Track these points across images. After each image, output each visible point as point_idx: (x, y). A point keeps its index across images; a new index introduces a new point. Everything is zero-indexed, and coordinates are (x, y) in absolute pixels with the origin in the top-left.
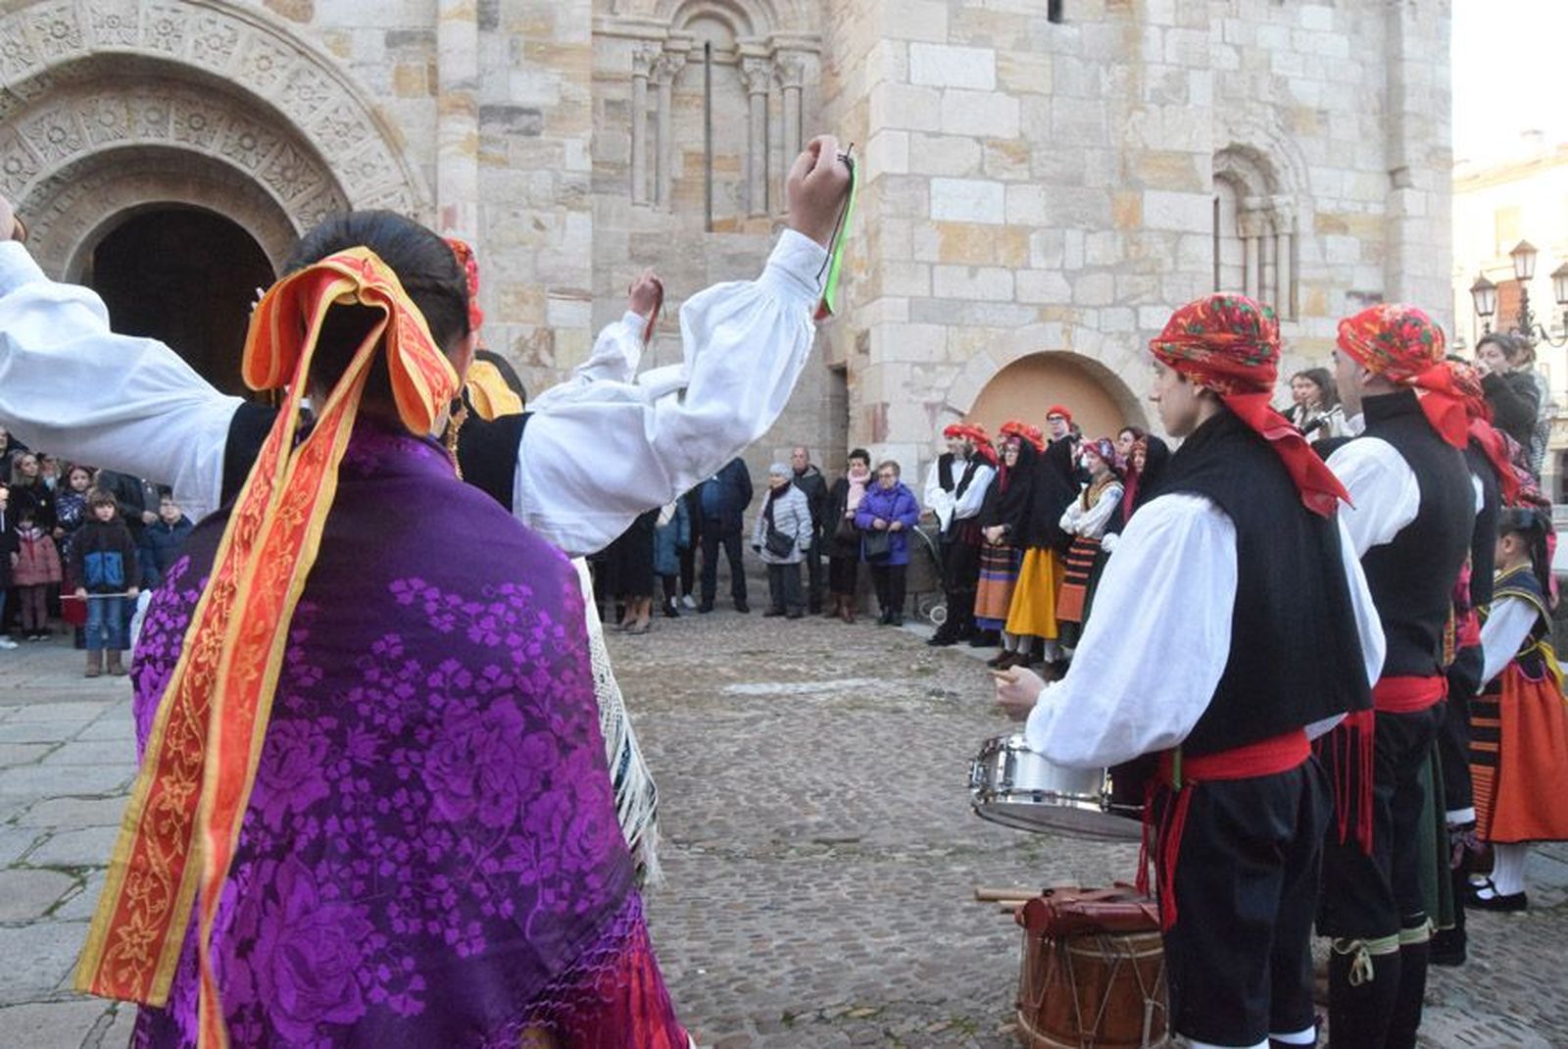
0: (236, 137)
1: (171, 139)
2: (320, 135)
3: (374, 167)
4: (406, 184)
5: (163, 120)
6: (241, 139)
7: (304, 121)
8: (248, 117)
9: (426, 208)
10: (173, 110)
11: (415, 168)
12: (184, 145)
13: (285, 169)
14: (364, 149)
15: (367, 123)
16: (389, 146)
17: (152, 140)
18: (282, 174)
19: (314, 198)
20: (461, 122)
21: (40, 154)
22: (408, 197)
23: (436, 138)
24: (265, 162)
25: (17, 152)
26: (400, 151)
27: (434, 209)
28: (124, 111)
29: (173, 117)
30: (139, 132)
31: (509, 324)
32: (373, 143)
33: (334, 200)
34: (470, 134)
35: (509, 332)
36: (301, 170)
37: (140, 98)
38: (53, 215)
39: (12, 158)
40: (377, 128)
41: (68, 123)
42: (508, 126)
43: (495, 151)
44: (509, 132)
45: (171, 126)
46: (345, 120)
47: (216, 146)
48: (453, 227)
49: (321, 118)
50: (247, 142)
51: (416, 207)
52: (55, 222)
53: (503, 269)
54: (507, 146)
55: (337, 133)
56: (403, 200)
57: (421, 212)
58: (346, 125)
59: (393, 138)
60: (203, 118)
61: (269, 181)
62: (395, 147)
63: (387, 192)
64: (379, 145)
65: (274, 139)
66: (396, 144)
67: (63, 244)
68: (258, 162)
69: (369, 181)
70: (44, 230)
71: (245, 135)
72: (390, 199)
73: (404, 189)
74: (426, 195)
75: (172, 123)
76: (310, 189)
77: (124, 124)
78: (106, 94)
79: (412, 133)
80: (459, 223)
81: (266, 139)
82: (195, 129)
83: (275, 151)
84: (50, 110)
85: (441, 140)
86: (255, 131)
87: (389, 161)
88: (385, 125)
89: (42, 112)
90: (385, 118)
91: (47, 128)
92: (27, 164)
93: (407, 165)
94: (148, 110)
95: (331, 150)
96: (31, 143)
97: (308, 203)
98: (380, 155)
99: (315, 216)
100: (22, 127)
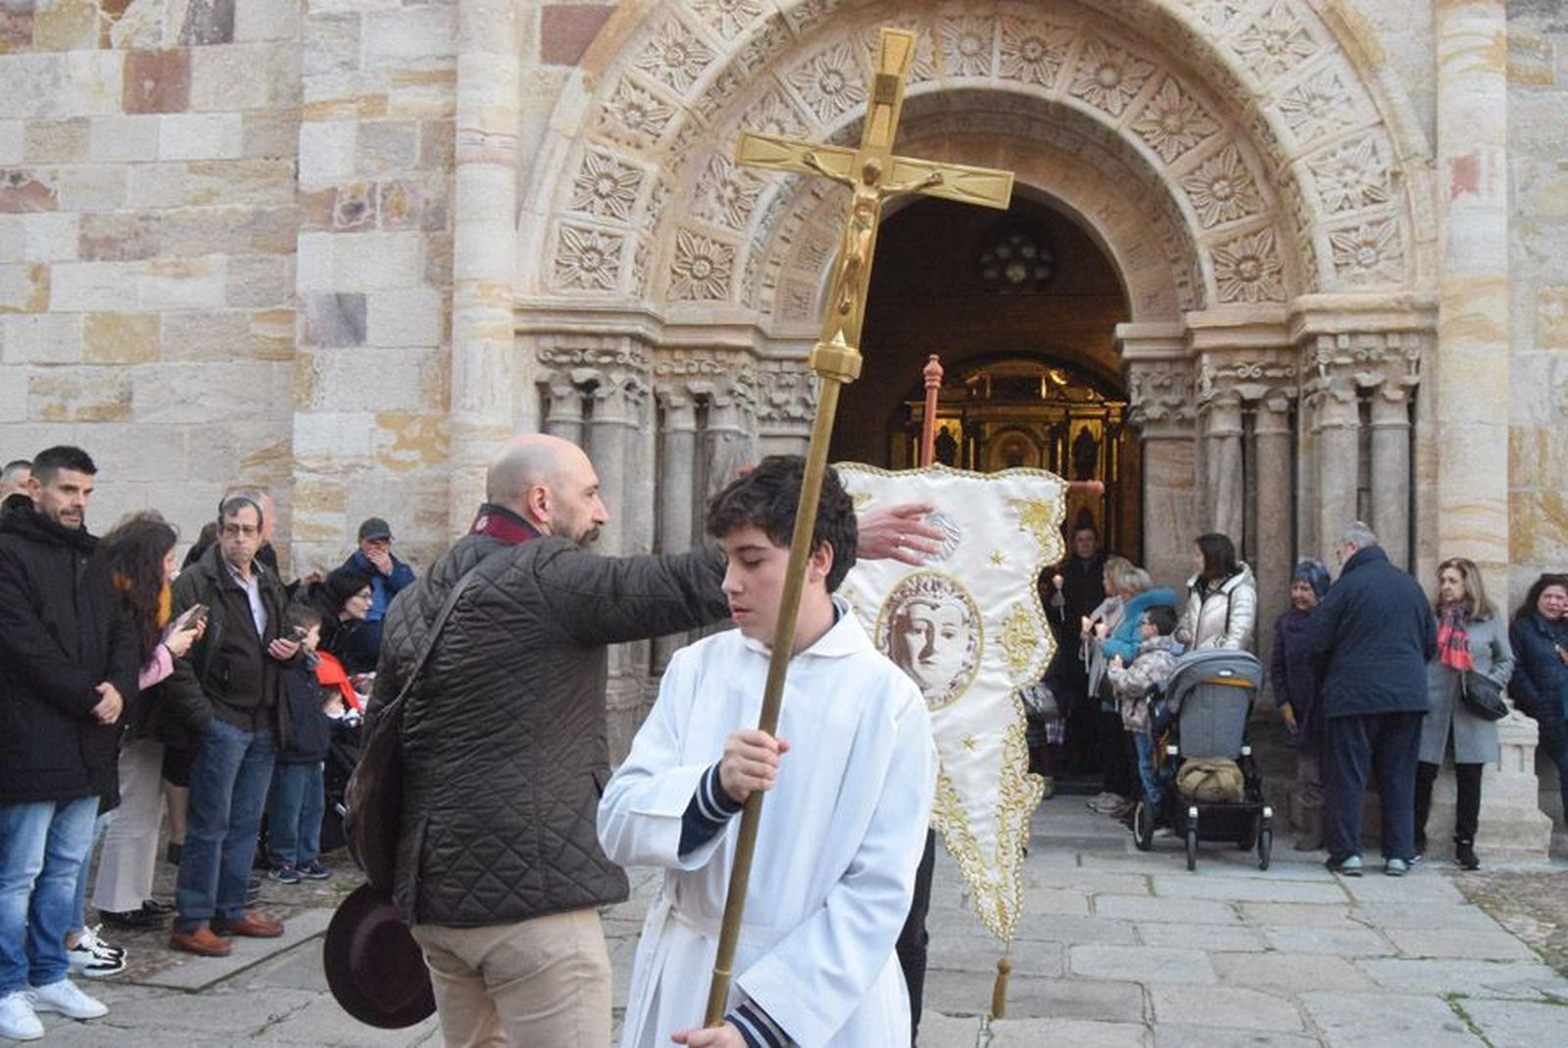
0: (1091, 70)
1: (994, 81)
2: (1240, 53)
3: (1328, 100)
4: (1382, 123)
5: (984, 49)
6: (1098, 71)
7: (1216, 34)
8: (1112, 39)
9: (1417, 162)
10: (998, 32)
11: (1400, 97)
12: (1014, 86)
13: (1164, 114)
14: (1311, 71)
15: (1317, 29)
16: (1353, 64)
17: (969, 81)
18: (1160, 123)
19: (1209, 159)
20: (1484, 15)
21: (810, 111)
22: (1383, 144)
23: (1432, 48)
24: (1135, 106)
25: (777, 110)
26: (1374, 71)
27: (1431, 164)
28: (927, 40)
29: (998, 45)
30: (950, 71)
31: (1554, 351)
32: (1326, 61)
33: (1240, 160)
34: (1499, 34)
35: (1554, 362)
36: (1188, 116)
37: (952, 19)
38: (809, 202)
39: (770, 120)
40: (1333, 37)
41: (850, 63)
42: (1551, 21)
43: (1531, 63)
44: (1552, 29)
45: (996, 59)
46: (1282, 28)
47: (1059, 87)
48: (1472, 189)
49: (1244, 25)
50: (1108, 76)
51: (1398, 162)
52: (812, 213)
53: (1543, 260)
54: (1549, 51)
55: (1269, 49)
56: (1374, 152)
57: (1405, 167)
58: (1284, 34)
59: (1364, 54)
60: (1043, 45)
61: (1141, 134)
62: (1363, 62)
63: (1349, 138)
64: (1338, 64)
65: (1151, 68)
66: (1367, 61)
67: (819, 246)
68: (1125, 105)
69: (1318, 122)
70: (795, 224)
71: (1104, 66)
72: (1352, 150)
73: (1377, 133)
74: (1418, 140)
75: (996, 54)
76: (1203, 143)
77: (929, 59)
78: (904, 17)
79: (1394, 42)
80: (1482, 183)
81: (1134, 71)
82: (1030, 61)
83: (1150, 87)
84: (826, 46)
85: (1443, 49)
86: (1120, 58)
87: (1353, 88)
88: (1348, 32)
89: (816, 48)
90: (1350, 19)
91: (820, 73)
92: (791, 125)
93: (1384, 92)
94: (961, 38)
95: (1259, 76)
96: (798, 98)
97: (1200, 167)
98: (1336, 80)
99: (1210, 186)
100: (787, 74)
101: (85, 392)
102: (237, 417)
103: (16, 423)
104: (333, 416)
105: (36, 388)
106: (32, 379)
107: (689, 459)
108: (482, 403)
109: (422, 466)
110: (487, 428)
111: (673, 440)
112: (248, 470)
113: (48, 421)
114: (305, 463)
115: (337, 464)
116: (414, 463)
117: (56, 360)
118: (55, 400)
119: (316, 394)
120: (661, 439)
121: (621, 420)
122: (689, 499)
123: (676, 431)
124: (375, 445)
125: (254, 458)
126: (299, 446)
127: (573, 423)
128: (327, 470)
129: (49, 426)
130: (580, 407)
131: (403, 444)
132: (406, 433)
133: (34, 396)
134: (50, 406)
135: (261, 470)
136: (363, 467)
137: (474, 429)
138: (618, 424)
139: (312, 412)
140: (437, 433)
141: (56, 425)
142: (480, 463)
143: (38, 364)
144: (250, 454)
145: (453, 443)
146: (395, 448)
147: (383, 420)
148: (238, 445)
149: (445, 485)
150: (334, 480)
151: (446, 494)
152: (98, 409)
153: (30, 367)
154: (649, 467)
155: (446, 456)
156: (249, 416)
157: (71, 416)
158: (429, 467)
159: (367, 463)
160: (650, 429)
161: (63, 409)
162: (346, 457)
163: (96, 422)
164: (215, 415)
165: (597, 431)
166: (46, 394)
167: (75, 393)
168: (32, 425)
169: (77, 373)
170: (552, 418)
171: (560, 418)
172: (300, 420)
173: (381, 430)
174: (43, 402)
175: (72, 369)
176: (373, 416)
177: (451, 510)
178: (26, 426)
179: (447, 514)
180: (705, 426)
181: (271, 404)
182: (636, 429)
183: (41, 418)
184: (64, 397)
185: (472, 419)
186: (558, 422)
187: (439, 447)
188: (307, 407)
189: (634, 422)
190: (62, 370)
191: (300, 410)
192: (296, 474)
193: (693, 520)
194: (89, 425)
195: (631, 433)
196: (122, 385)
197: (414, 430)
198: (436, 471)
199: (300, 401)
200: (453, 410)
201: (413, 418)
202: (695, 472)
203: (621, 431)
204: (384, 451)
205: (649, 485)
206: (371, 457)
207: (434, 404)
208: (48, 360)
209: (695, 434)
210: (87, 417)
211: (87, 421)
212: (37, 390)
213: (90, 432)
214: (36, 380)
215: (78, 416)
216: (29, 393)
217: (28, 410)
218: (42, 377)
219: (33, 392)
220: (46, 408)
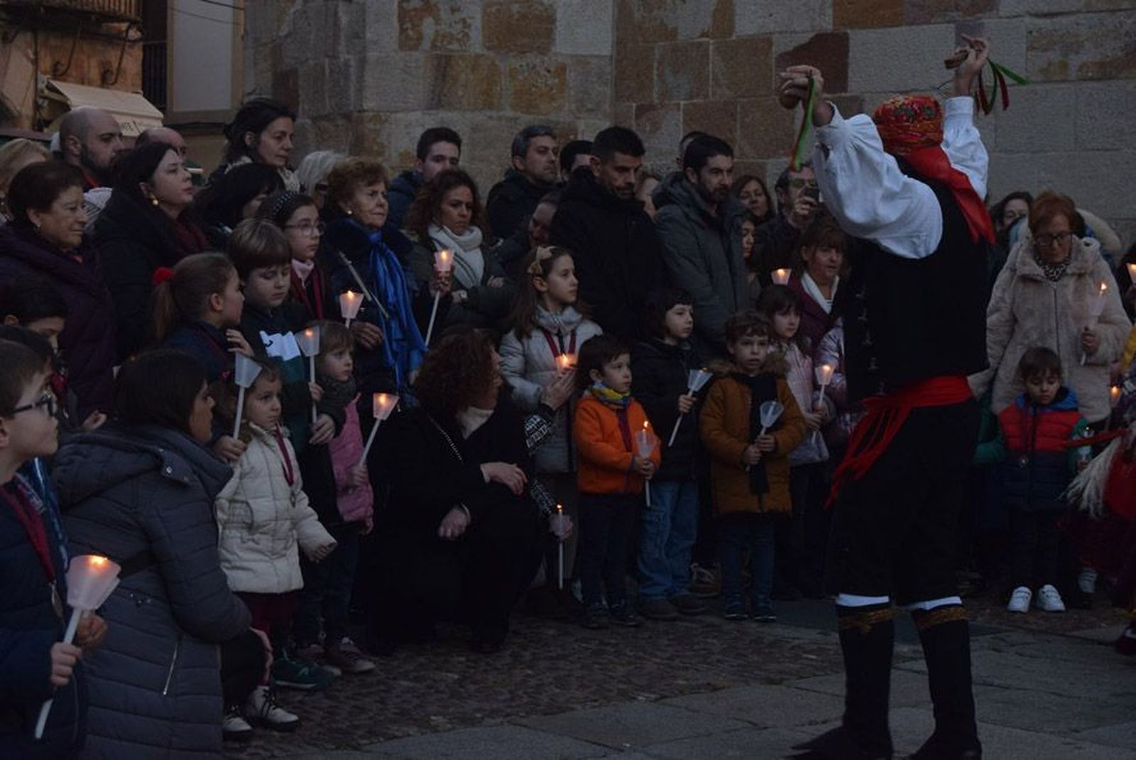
101: (1087, 45)
105: (1036, 43)
106: (1031, 32)
113: (1050, 82)
117: (1055, 9)
118: (1055, 56)
129: (1049, 87)
133: (1033, 53)
134: (1050, 64)
141: (1056, 86)
143: (1037, 15)
152: (1102, 65)
153: (1027, 20)
157: (1073, 73)
161: (1064, 66)
163: (1099, 80)
166: (1046, 50)
167: (1076, 47)
168: (1031, 87)
169: (1078, 24)
174: (1041, 60)
175: (1073, 18)
183: (1041, 77)
184: (1065, 53)
190: (1064, 20)
194: (1095, 84)
196: (1127, 33)
208: (1046, 10)
210: (1090, 74)
211: (1091, 79)
212: (1035, 45)
213: (1094, 93)
214: (1034, 34)
215: (1080, 73)
216: (1028, 49)
217: (1026, 69)
218: (1041, 29)
219: (1031, 48)
220: (1045, 66)
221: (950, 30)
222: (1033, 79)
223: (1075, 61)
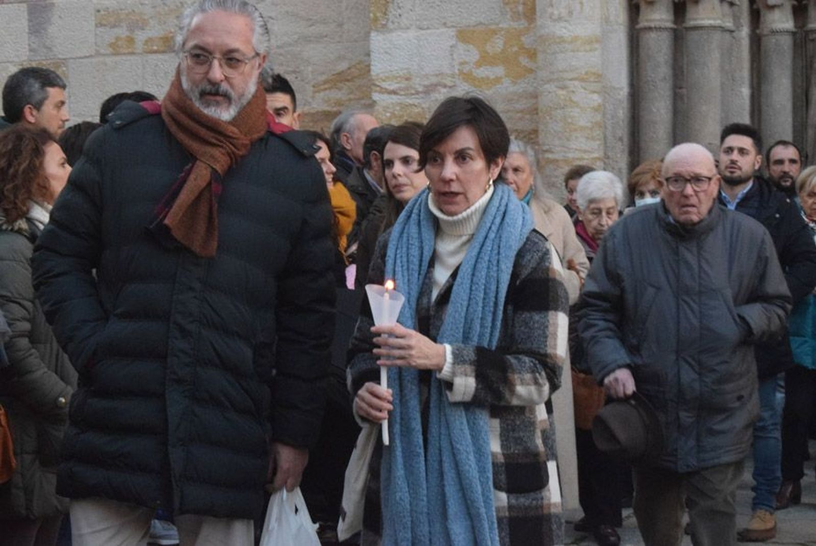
101: (152, 22)
102: (307, 39)
103: (86, 57)
104: (412, 34)
105: (104, 20)
106: (99, 11)
107: (788, 60)
108: (571, 13)
109: (506, 82)
110: (575, 39)
111: (770, 43)
112: (322, 94)
113: (117, 54)
114: (385, 85)
115: (418, 84)
116: (498, 80)
118: (122, 32)
119: (393, 12)
120: (756, 41)
121: (718, 22)
122: (789, 106)
123: (774, 32)
124: (456, 63)
125: (325, 82)
126: (378, 68)
127: (666, 29)
128: (409, 91)
129: (118, 58)
130: (672, 12)
131: (486, 60)
132: (488, 48)
133: (100, 29)
134: (118, 39)
135: (335, 95)
136: (445, 86)
137: (562, 40)
138: (714, 28)
139: (391, 31)
140: (522, 48)
141: (124, 58)
142: (571, 76)
144: (324, 77)
145: (540, 56)
146: (478, 64)
147: (464, 35)
148: (310, 69)
149: (534, 101)
150: (416, 102)
151: (535, 111)
152: (165, 39)
154: (745, 73)
155: (531, 71)
156: (319, 38)
157: (139, 46)
158: (514, 83)
159: (448, 82)
160: (745, 32)
161: (131, 40)
162: (426, 76)
163: (164, 52)
164: (286, 39)
165: (693, 36)
166: (114, 26)
167: (140, 24)
168: (101, 59)
169: (142, 4)
170: (642, 24)
171: (653, 25)
172: (377, 40)
173: (461, 47)
174: (109, 35)
176: (452, 32)
177: (541, 127)
178: (94, 60)
179: (535, 131)
180: (804, 25)
181: (341, 25)
182: (732, 31)
183: (110, 50)
184: (131, 29)
185: (561, 30)
186: (650, 29)
187: (524, 61)
188: (384, 26)
189: (729, 24)
190: (128, 2)
191: (377, 31)
192: (376, 96)
193: (794, 127)
194: (160, 56)
195: (727, 36)
197: (497, 45)
198: (522, 86)
199: (376, 19)
200: (539, 23)
201: (494, 32)
202: (794, 76)
203: (717, 36)
204: (466, 69)
205: (746, 91)
206: (453, 76)
207: (516, 16)
209: (794, 34)
210: (155, 48)
211: (156, 52)
212: (104, 22)
213: (159, 63)
214: (102, 12)
215: (146, 47)
216: (96, 26)
217: (96, 43)
218: (108, 8)
219: (99, 25)
220: (113, 41)
221: (22, 9)
222: (102, 51)
223: (141, 37)
